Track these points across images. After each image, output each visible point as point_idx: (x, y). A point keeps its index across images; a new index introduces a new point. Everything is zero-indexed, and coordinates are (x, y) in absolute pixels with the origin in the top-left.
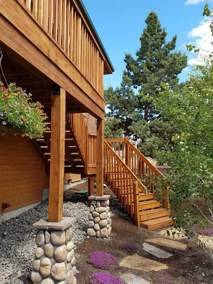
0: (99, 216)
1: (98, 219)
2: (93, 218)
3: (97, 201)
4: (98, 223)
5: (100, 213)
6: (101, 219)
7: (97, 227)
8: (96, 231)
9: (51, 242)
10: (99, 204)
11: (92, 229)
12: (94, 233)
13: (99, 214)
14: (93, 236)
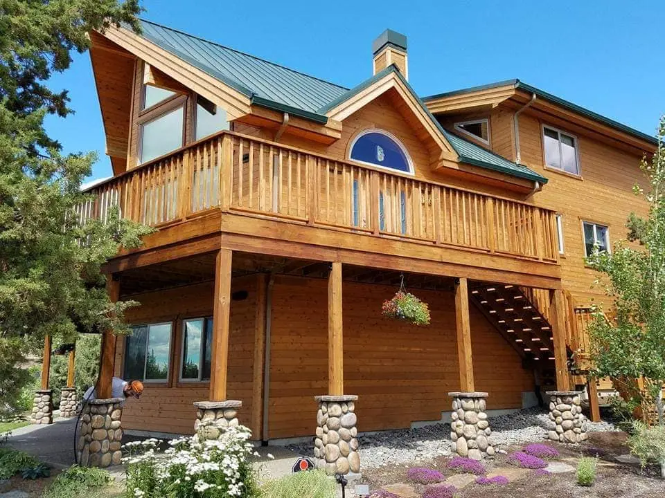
0: (561, 416)
1: (559, 419)
2: (554, 418)
3: (557, 396)
4: (560, 424)
5: (562, 411)
6: (564, 420)
7: (560, 429)
8: (559, 433)
9: (462, 407)
10: (559, 400)
11: (555, 432)
12: (557, 437)
13: (560, 413)
14: (557, 440)
